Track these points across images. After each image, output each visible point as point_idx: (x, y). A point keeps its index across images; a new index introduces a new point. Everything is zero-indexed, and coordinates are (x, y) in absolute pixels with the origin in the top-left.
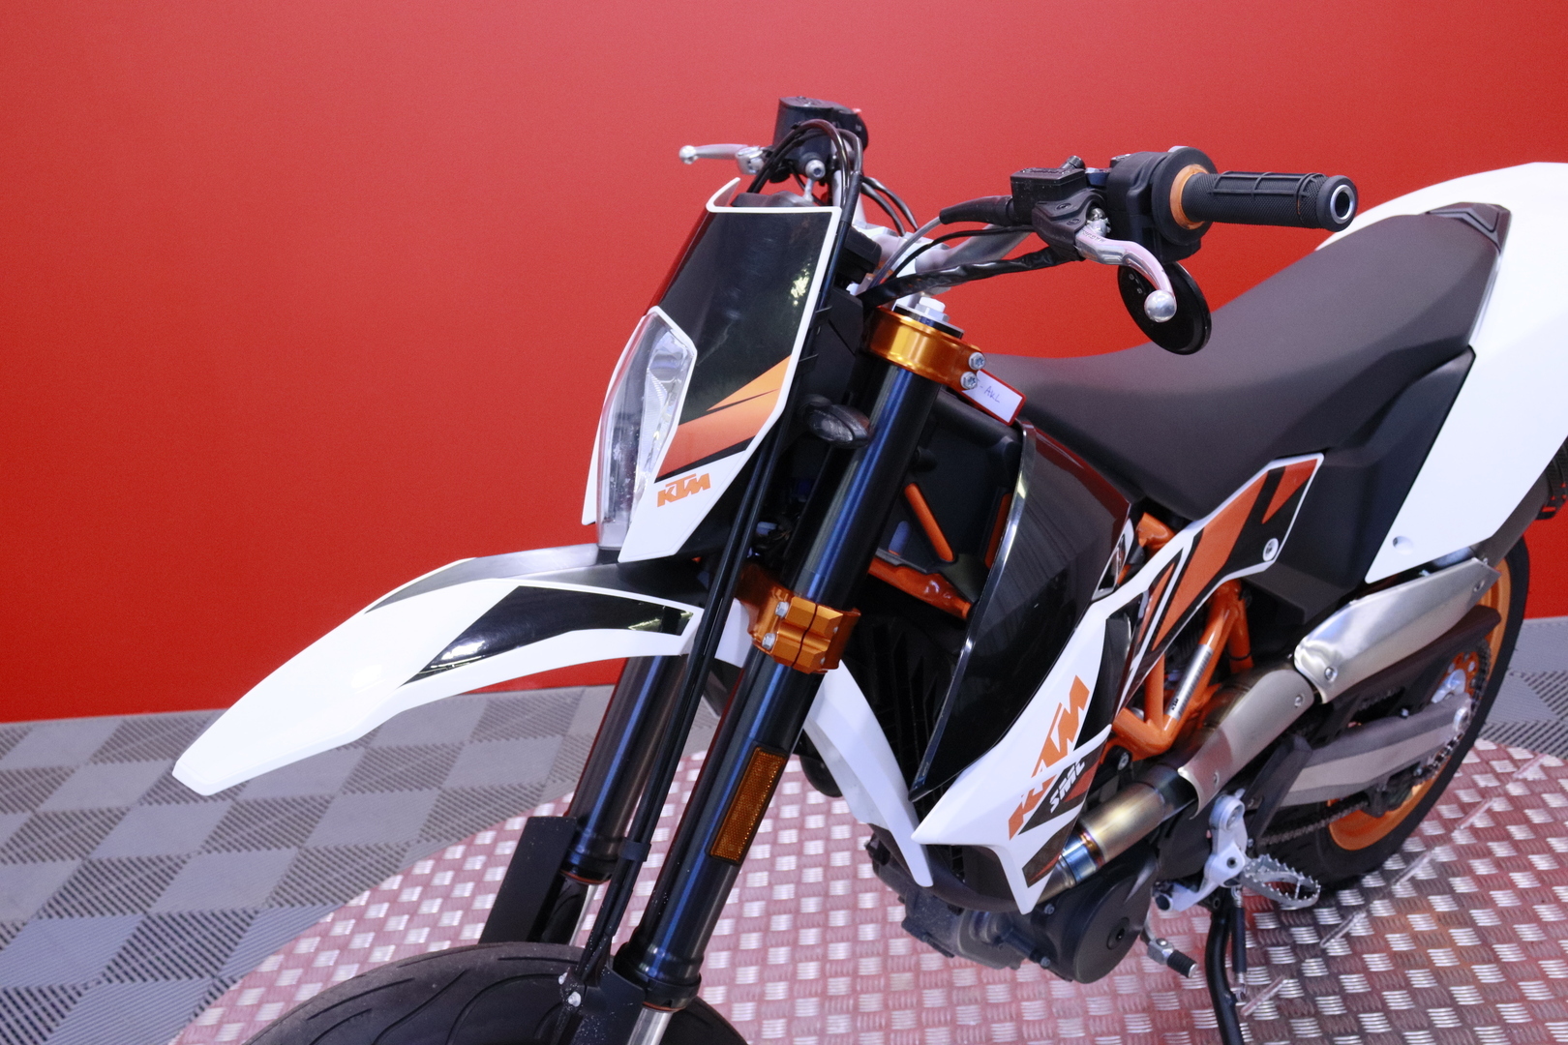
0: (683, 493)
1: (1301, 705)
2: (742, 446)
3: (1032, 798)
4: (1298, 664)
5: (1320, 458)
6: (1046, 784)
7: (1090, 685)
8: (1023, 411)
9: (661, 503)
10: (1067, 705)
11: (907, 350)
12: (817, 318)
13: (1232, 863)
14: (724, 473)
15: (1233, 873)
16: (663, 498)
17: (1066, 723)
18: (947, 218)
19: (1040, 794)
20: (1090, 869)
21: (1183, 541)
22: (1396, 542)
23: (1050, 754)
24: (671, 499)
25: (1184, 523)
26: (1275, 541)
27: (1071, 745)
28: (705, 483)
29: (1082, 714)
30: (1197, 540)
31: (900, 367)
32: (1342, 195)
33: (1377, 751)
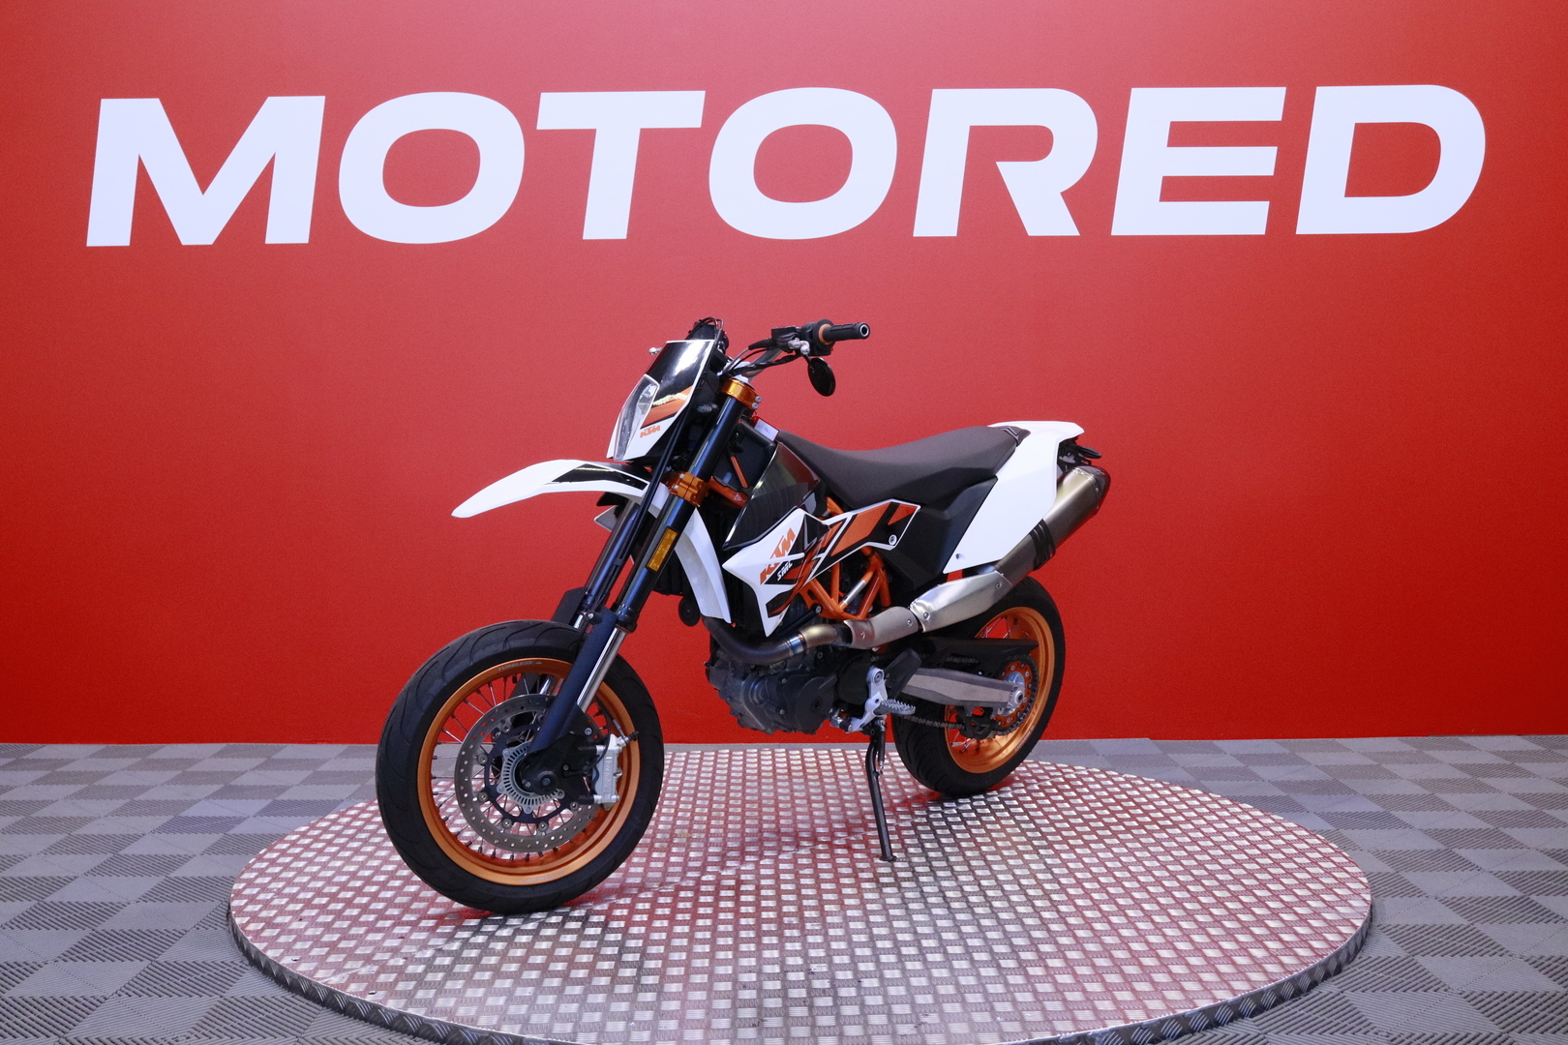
0: (650, 432)
1: (912, 629)
2: (673, 415)
3: (770, 569)
4: (912, 609)
5: (919, 507)
6: (776, 565)
7: (796, 533)
8: (778, 439)
9: (641, 436)
10: (786, 537)
11: (735, 390)
12: (703, 374)
13: (877, 701)
14: (665, 425)
15: (878, 705)
16: (642, 434)
17: (785, 544)
18: (751, 348)
19: (773, 569)
20: (800, 650)
21: (849, 515)
22: (958, 556)
23: (778, 553)
24: (646, 435)
25: (850, 509)
26: (895, 537)
27: (787, 553)
28: (658, 428)
29: (792, 543)
30: (854, 517)
31: (731, 397)
32: (864, 328)
33: (963, 684)
